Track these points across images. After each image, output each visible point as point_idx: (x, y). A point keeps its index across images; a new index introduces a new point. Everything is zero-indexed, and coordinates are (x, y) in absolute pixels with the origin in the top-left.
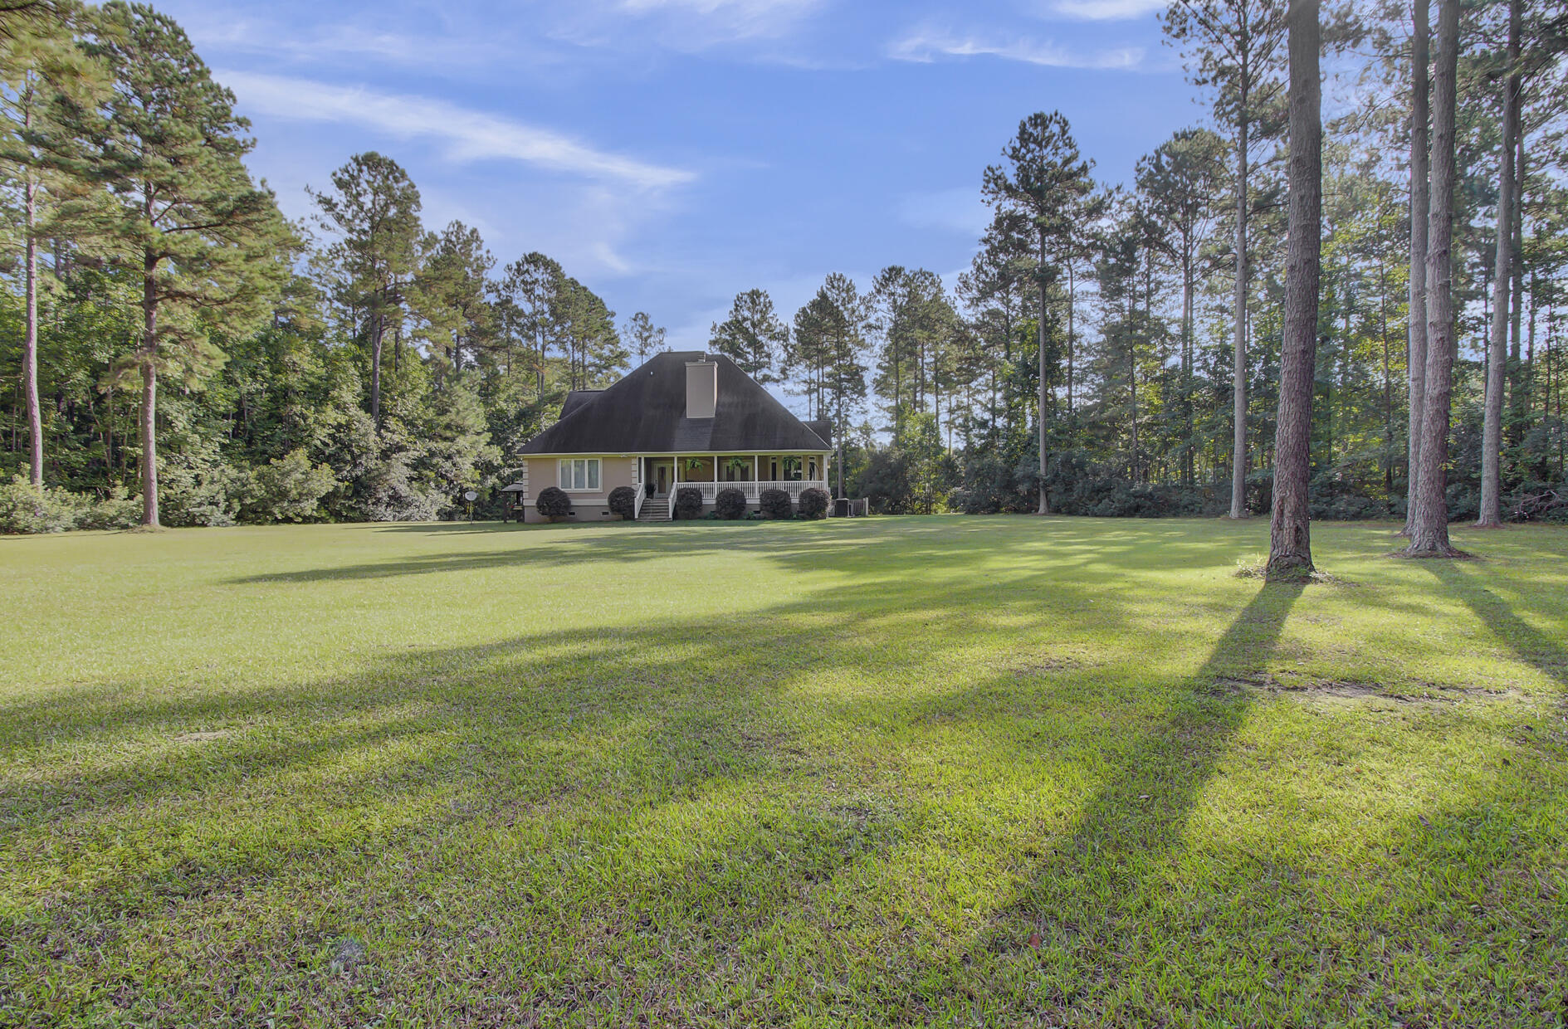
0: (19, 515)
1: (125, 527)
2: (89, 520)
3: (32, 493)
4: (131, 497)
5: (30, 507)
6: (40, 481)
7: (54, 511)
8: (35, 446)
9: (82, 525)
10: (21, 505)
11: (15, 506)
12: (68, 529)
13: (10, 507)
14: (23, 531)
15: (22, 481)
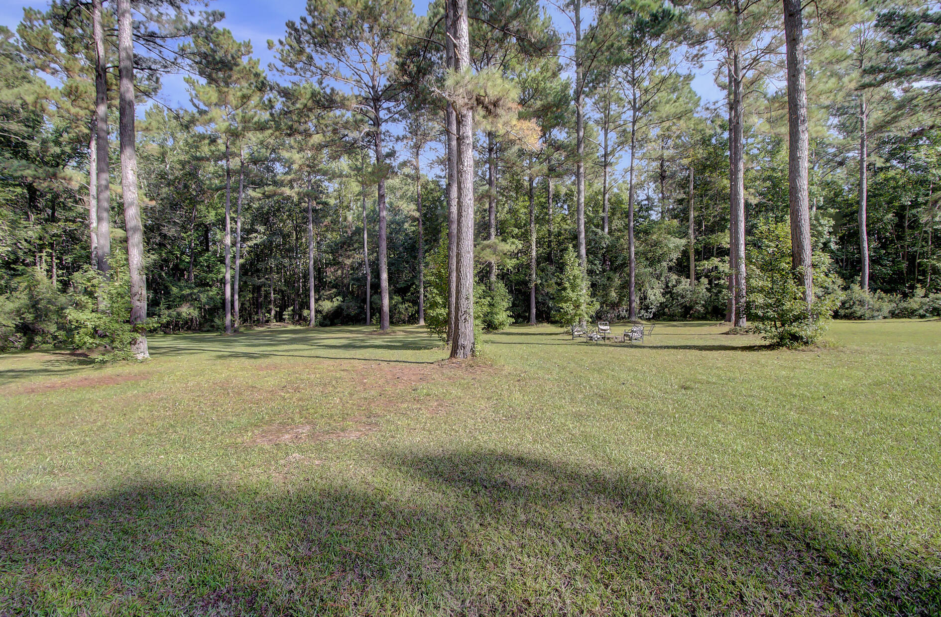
0: (857, 308)
1: (922, 316)
2: (896, 312)
3: (863, 295)
4: (926, 296)
5: (862, 303)
6: (866, 287)
7: (877, 306)
8: (864, 265)
9: (893, 315)
10: (857, 302)
11: (854, 303)
12: (885, 318)
13: (851, 303)
14: (860, 318)
15: (856, 287)
